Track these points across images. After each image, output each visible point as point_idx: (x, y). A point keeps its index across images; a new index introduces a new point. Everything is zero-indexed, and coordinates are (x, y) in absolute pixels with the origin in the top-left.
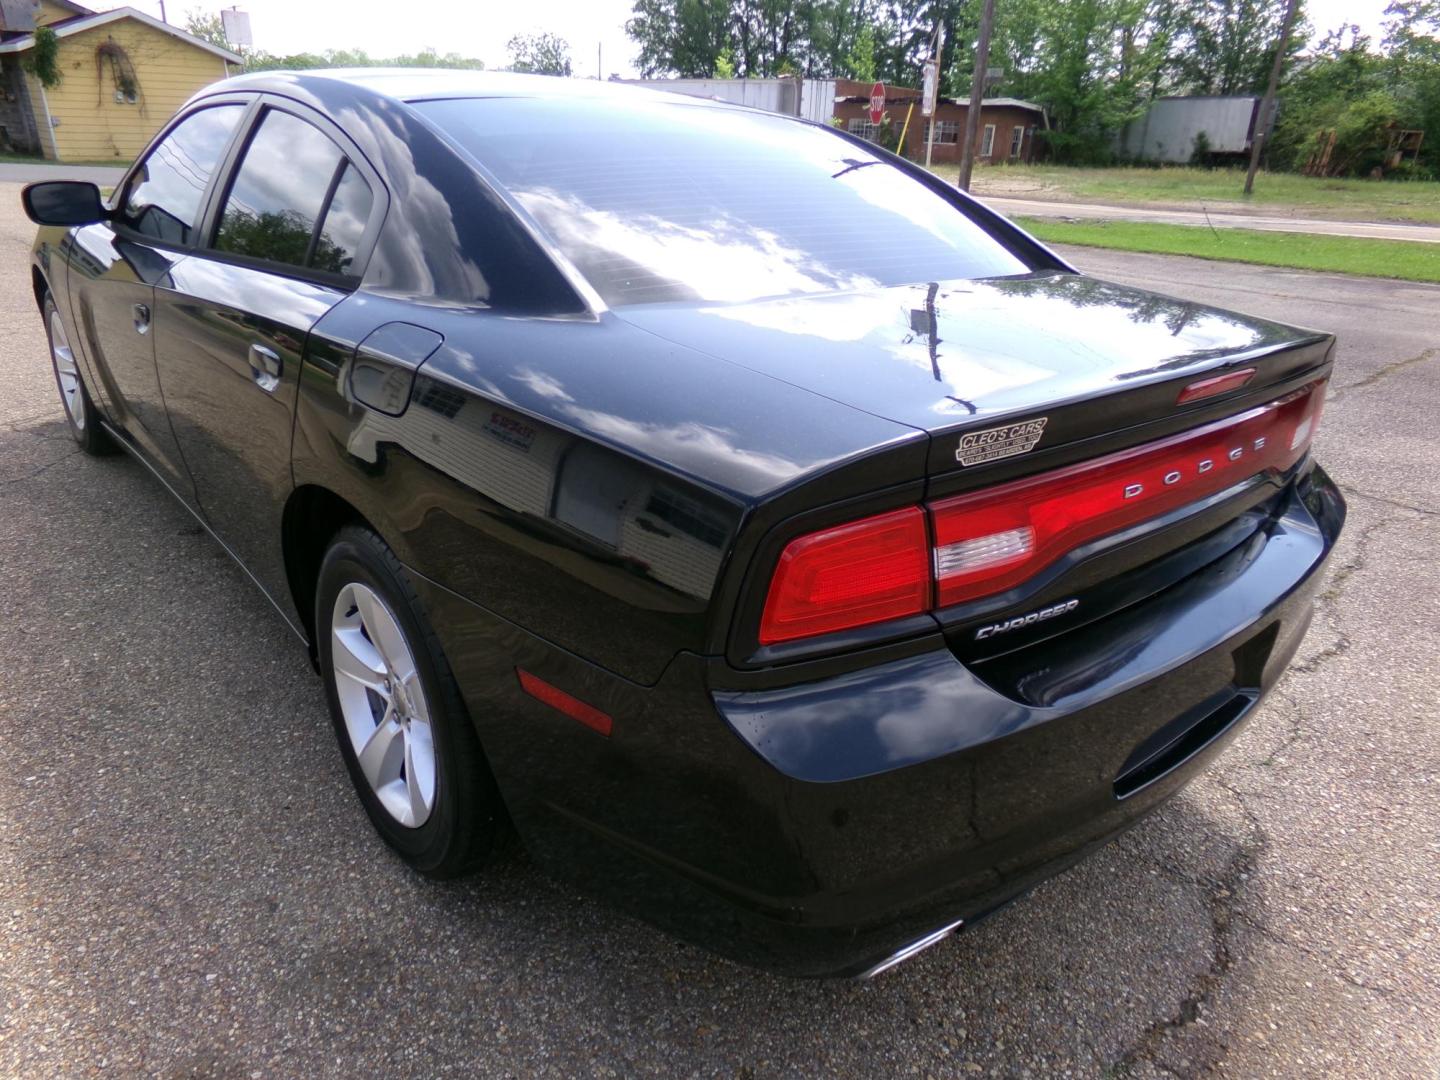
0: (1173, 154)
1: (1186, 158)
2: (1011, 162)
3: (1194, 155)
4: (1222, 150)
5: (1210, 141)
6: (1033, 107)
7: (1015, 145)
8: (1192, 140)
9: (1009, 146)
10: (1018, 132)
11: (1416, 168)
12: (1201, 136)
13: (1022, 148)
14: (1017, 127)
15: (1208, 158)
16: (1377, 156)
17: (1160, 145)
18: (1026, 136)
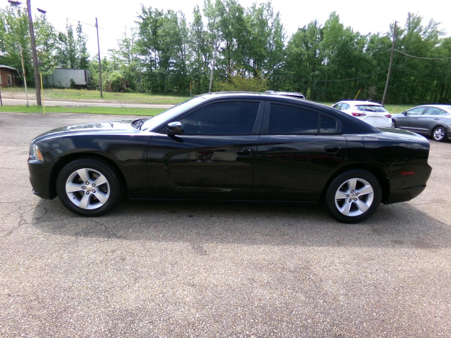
0: (64, 84)
1: (69, 86)
2: (10, 86)
3: (71, 85)
4: (79, 84)
5: (75, 81)
6: (13, 68)
7: (9, 81)
8: (69, 81)
9: (7, 81)
10: (9, 76)
11: (131, 90)
12: (72, 80)
13: (12, 82)
14: (8, 75)
15: (75, 86)
16: (121, 87)
17: (59, 82)
18: (12, 78)
